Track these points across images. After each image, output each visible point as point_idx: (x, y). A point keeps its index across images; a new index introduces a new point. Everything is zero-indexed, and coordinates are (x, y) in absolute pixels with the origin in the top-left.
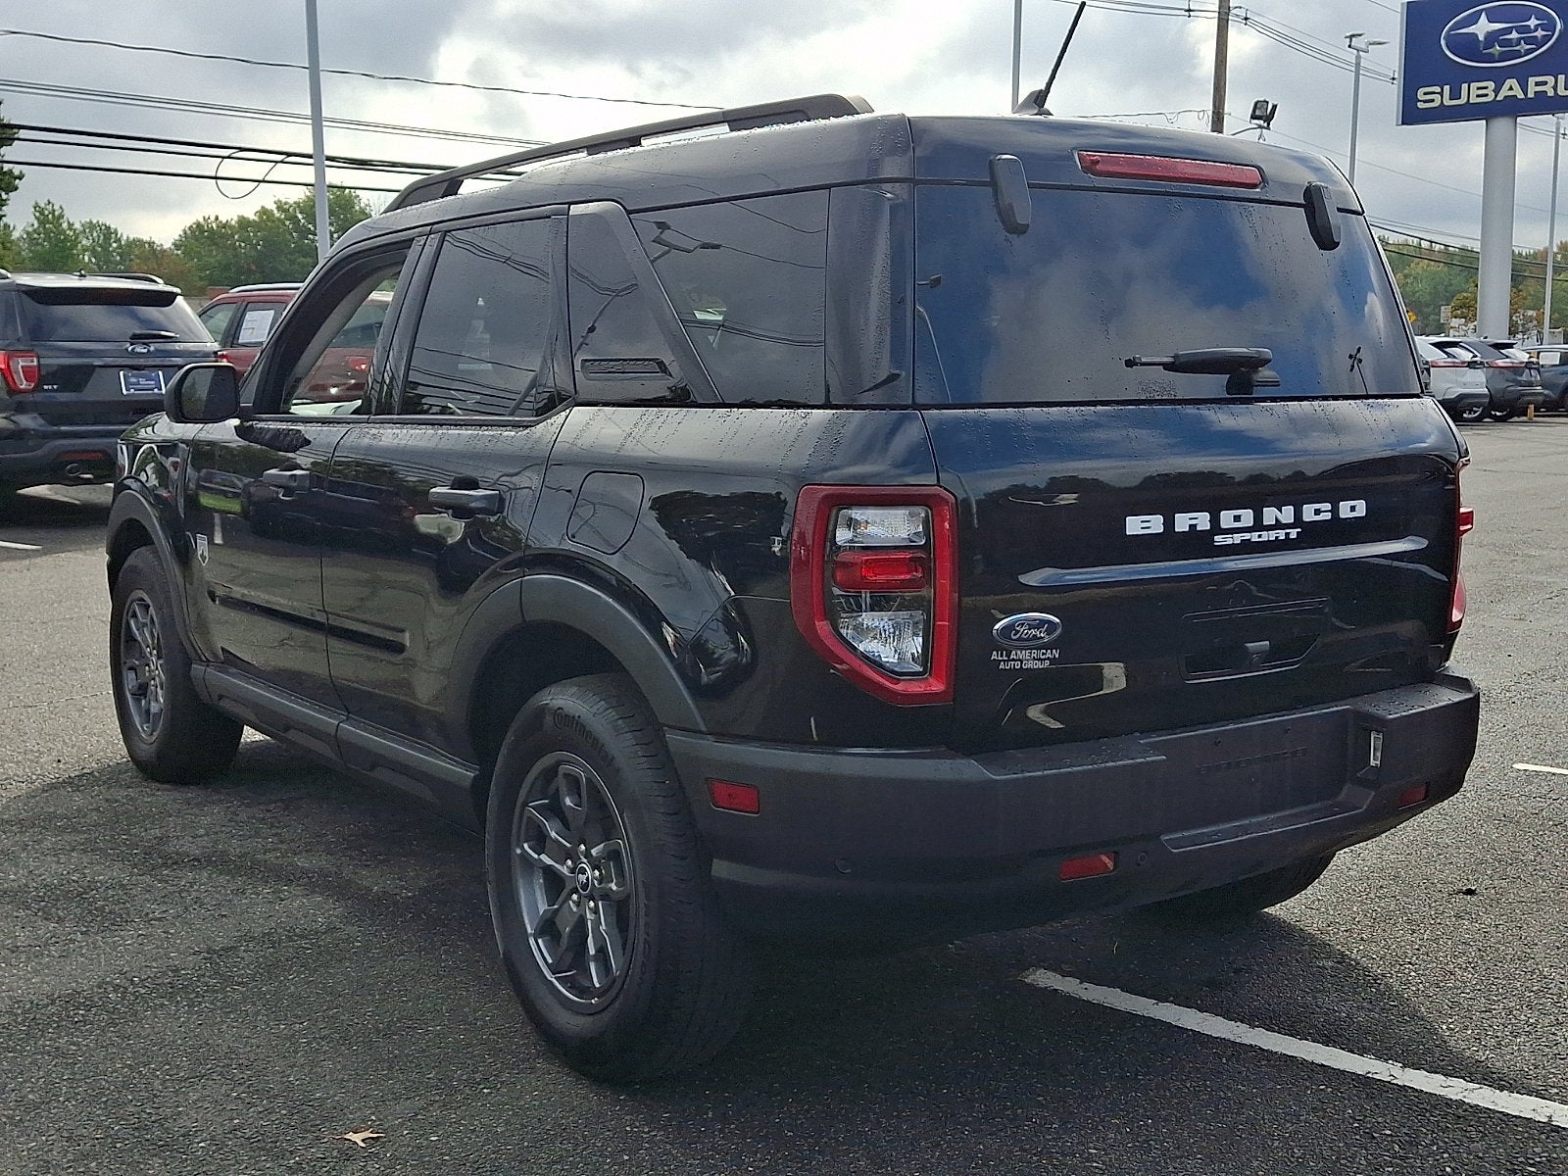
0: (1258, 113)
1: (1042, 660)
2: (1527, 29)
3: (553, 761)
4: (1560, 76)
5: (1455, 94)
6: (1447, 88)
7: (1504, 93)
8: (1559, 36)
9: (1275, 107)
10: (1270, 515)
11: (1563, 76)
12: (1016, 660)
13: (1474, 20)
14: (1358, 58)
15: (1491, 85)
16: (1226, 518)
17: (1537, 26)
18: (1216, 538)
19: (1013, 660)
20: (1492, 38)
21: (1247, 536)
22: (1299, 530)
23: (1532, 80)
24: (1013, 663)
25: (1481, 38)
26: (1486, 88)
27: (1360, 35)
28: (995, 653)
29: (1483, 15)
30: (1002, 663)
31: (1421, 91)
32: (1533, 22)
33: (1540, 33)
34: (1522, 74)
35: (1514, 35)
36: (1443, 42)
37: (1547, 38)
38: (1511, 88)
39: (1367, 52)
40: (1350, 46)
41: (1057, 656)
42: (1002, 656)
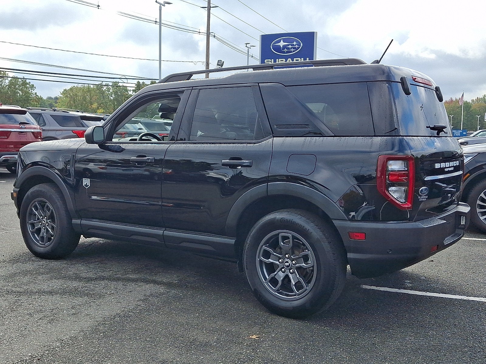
0: (219, 64)
2: (293, 45)
3: (277, 233)
4: (302, 58)
5: (275, 61)
6: (273, 60)
7: (288, 61)
8: (302, 48)
9: (223, 62)
11: (303, 58)
13: (279, 41)
14: (248, 50)
15: (284, 60)
17: (296, 44)
20: (284, 47)
23: (295, 59)
25: (281, 47)
26: (283, 61)
27: (249, 43)
29: (282, 40)
31: (266, 60)
32: (295, 43)
33: (297, 46)
34: (292, 57)
35: (290, 46)
36: (271, 47)
37: (298, 48)
38: (289, 61)
39: (250, 48)
40: (246, 46)
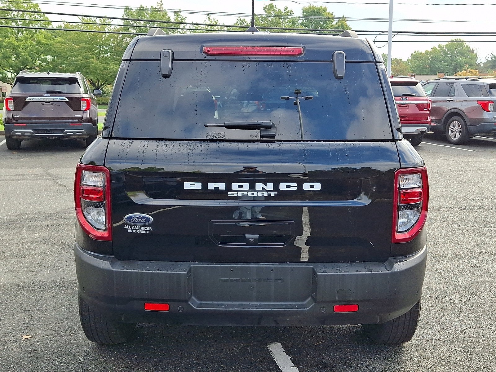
1: (145, 230)
10: (259, 186)
12: (135, 229)
16: (235, 186)
18: (229, 193)
19: (133, 229)
21: (246, 193)
22: (277, 193)
24: (133, 230)
28: (126, 226)
30: (129, 230)
41: (152, 230)
42: (129, 227)
